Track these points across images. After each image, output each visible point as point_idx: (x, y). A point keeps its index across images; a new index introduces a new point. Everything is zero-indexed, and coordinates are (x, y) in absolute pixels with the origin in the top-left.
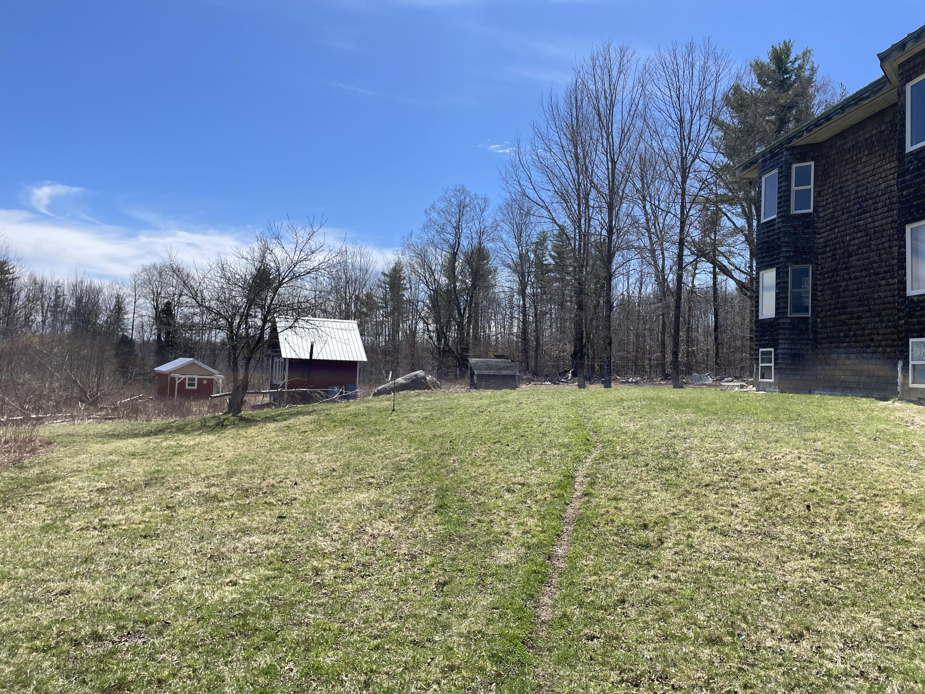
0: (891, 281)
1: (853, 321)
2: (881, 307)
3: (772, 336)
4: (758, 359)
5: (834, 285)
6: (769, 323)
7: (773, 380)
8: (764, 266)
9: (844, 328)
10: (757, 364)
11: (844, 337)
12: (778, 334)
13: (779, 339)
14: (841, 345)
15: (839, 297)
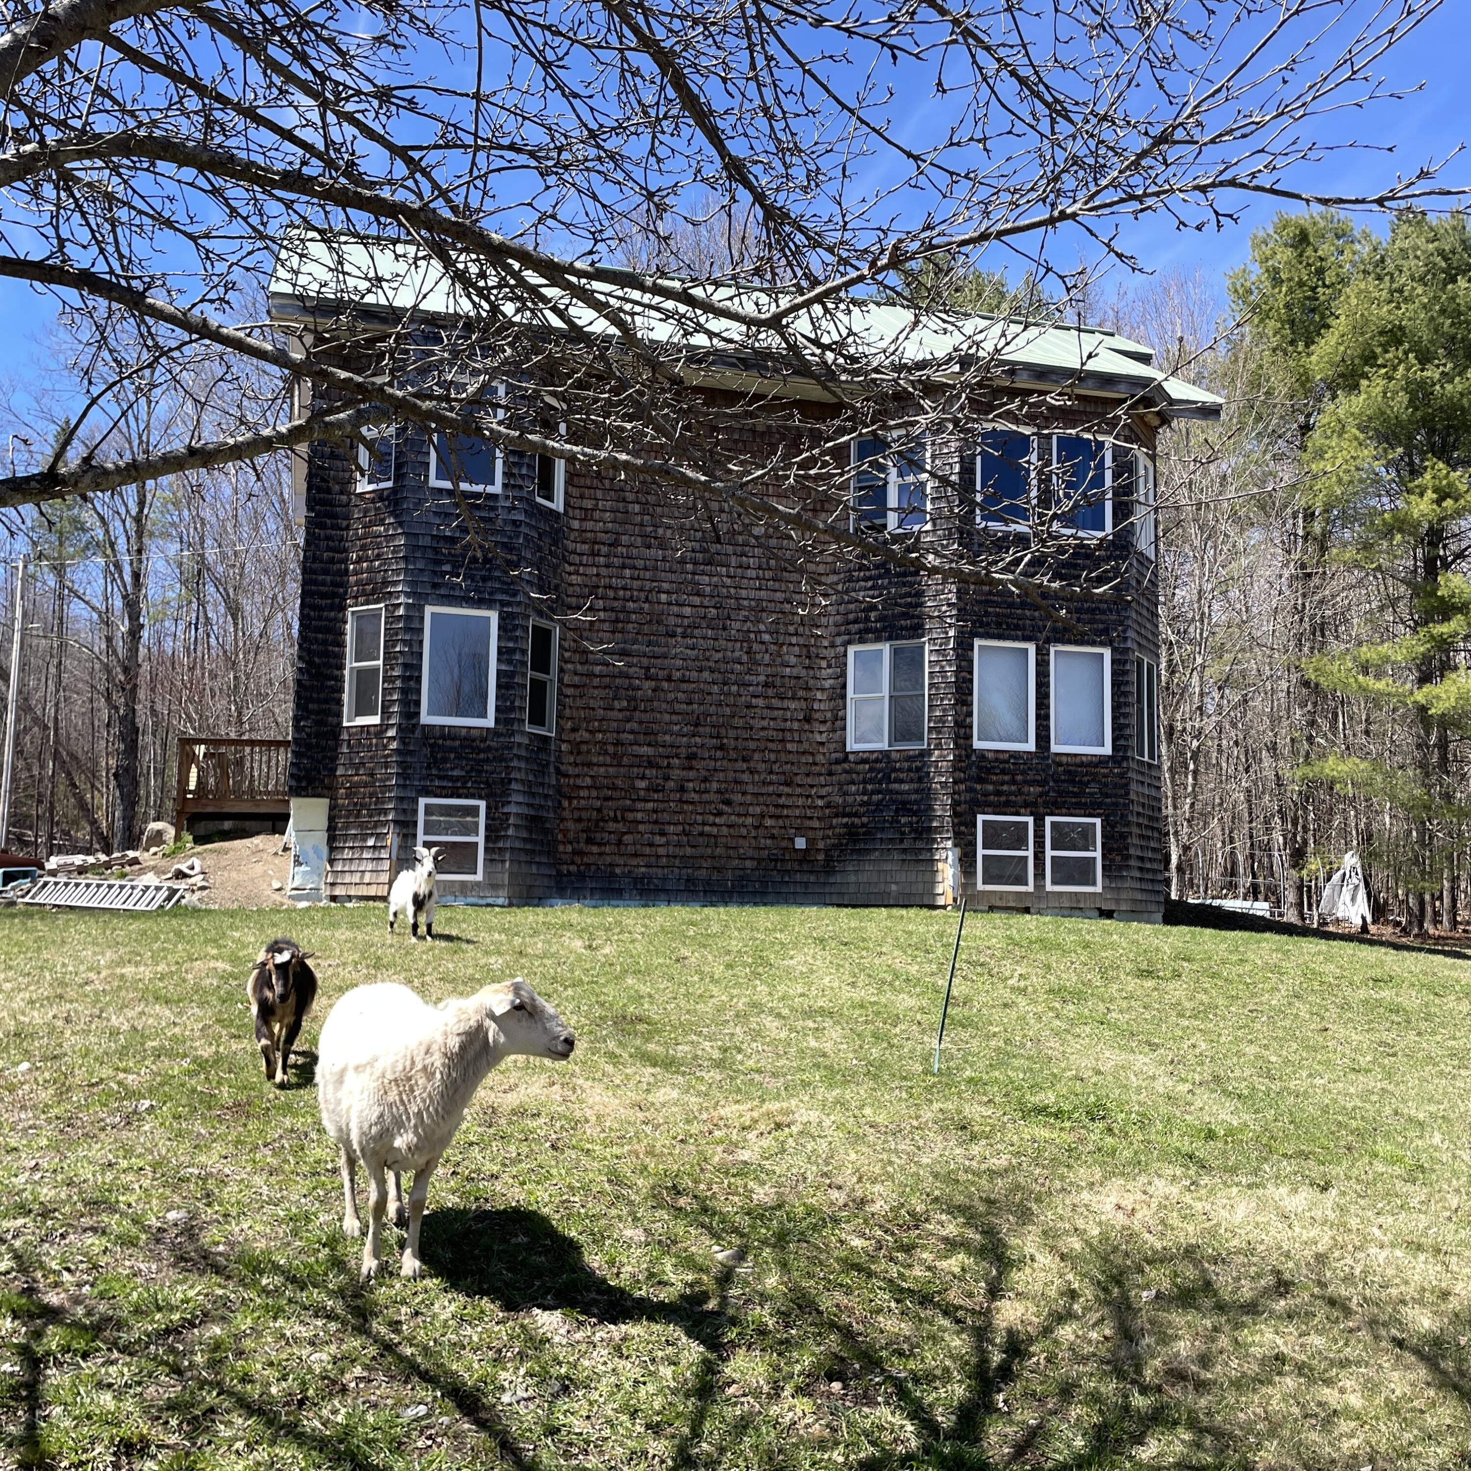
0: (776, 702)
1: (676, 761)
2: (752, 745)
3: (480, 772)
4: (415, 823)
5: (617, 681)
6: (465, 739)
7: (479, 877)
8: (443, 596)
9: (647, 772)
10: (405, 836)
11: (647, 789)
12: (507, 767)
13: (510, 781)
14: (640, 805)
15: (635, 710)
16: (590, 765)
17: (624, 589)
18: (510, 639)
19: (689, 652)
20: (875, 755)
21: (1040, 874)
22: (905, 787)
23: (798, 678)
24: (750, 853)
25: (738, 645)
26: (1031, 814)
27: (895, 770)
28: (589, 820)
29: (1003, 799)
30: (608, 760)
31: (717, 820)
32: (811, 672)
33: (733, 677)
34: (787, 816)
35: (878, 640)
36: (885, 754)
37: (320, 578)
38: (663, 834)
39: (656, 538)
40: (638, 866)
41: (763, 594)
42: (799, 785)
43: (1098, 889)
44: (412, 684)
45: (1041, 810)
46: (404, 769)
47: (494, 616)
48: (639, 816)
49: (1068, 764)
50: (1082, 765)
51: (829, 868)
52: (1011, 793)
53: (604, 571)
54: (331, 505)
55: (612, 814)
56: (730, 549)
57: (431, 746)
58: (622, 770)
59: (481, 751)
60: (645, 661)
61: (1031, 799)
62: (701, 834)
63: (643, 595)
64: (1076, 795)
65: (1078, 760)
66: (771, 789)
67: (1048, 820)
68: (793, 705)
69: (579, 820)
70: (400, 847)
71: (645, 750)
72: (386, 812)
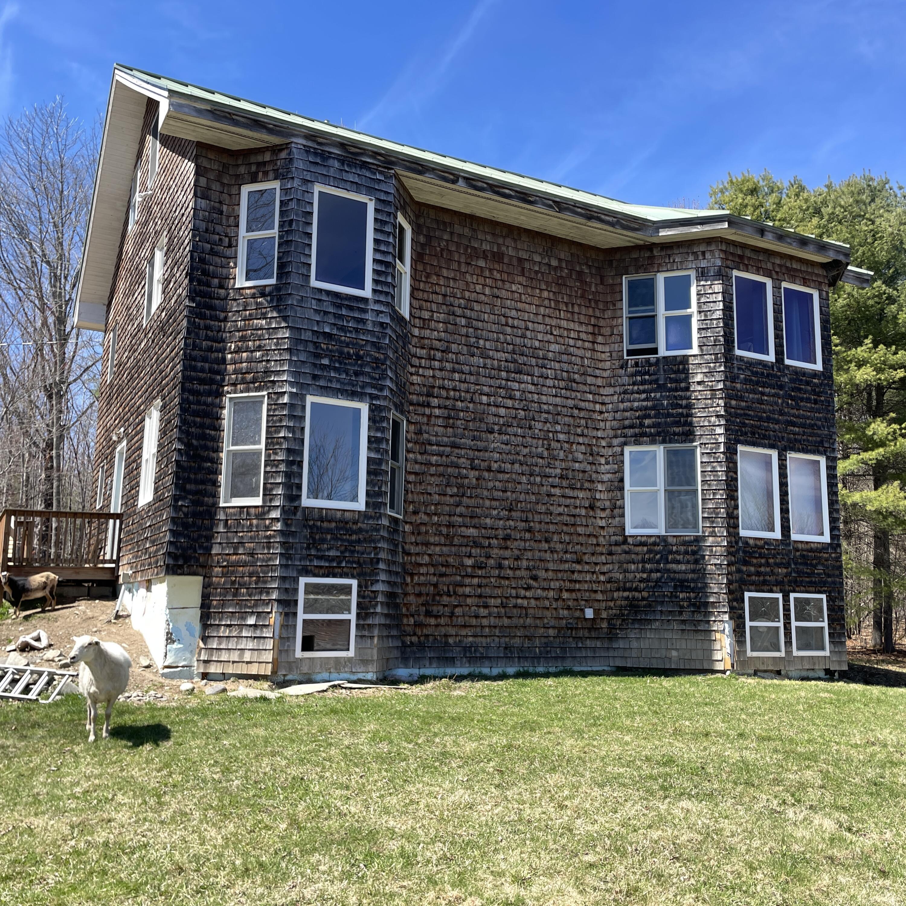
0: (569, 492)
3: (352, 552)
4: (296, 602)
5: (450, 470)
6: (340, 521)
7: (351, 653)
8: (322, 387)
9: (473, 551)
10: (287, 615)
11: (473, 567)
12: (375, 548)
13: (378, 560)
14: (467, 581)
15: (463, 496)
16: (427, 544)
17: (454, 390)
18: (378, 429)
19: (504, 446)
20: (653, 539)
21: (788, 643)
22: (683, 567)
23: (584, 472)
24: (553, 623)
25: (541, 442)
26: (781, 591)
27: (671, 552)
28: (427, 595)
29: (761, 578)
30: (443, 540)
31: (528, 594)
32: (594, 467)
33: (537, 469)
34: (579, 590)
35: (653, 442)
36: (663, 539)
37: (199, 364)
38: (486, 607)
39: (478, 348)
40: (467, 636)
41: (558, 400)
42: (587, 563)
43: (827, 653)
44: (295, 468)
45: (787, 588)
46: (287, 549)
47: (364, 408)
48: (467, 590)
49: (803, 550)
50: (811, 550)
51: (611, 636)
52: (766, 574)
53: (438, 374)
54: (211, 298)
55: (445, 589)
56: (533, 361)
57: (311, 527)
58: (453, 549)
59: (352, 532)
60: (470, 453)
61: (780, 578)
62: (515, 606)
63: (468, 396)
64: (809, 575)
65: (808, 547)
66: (566, 566)
67: (792, 596)
68: (581, 495)
69: (419, 595)
70: (282, 626)
71: (472, 532)
72: (268, 591)
